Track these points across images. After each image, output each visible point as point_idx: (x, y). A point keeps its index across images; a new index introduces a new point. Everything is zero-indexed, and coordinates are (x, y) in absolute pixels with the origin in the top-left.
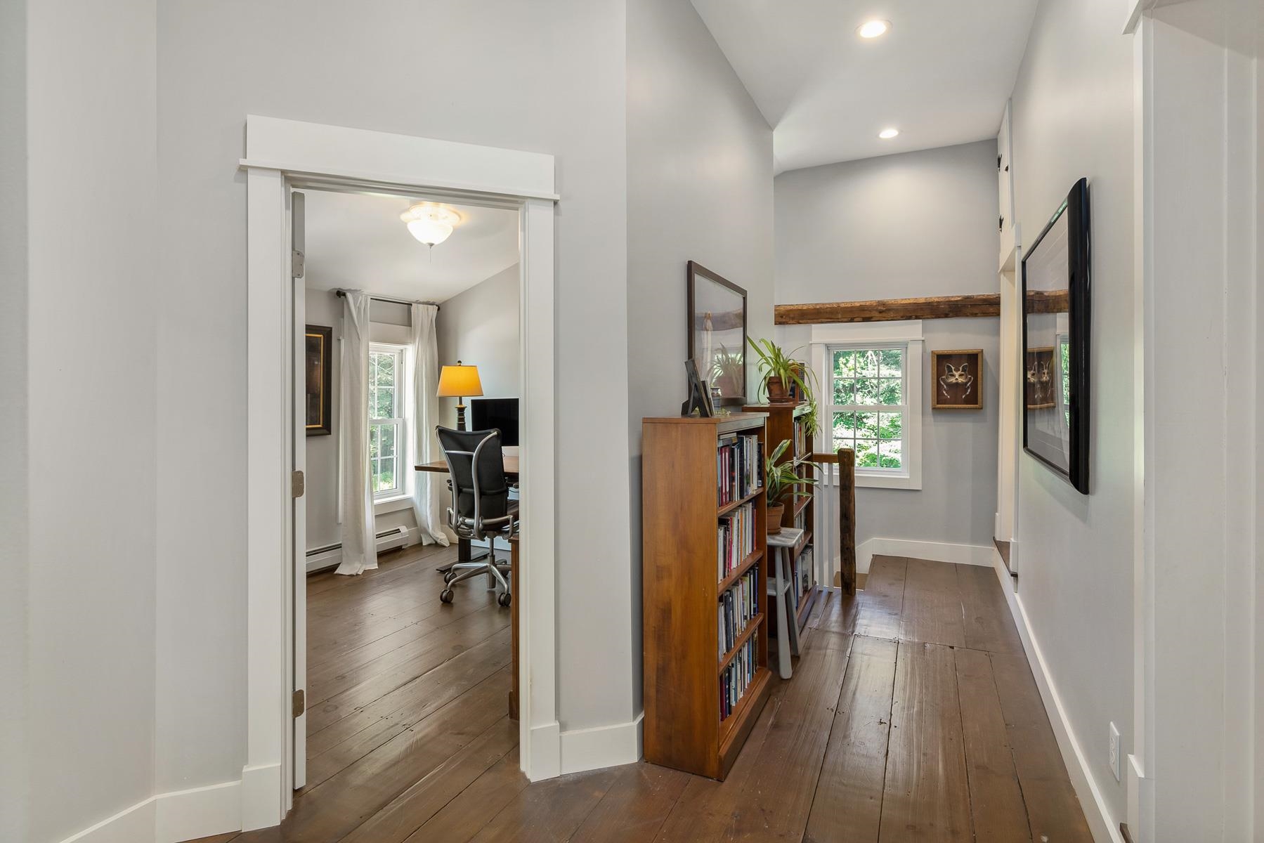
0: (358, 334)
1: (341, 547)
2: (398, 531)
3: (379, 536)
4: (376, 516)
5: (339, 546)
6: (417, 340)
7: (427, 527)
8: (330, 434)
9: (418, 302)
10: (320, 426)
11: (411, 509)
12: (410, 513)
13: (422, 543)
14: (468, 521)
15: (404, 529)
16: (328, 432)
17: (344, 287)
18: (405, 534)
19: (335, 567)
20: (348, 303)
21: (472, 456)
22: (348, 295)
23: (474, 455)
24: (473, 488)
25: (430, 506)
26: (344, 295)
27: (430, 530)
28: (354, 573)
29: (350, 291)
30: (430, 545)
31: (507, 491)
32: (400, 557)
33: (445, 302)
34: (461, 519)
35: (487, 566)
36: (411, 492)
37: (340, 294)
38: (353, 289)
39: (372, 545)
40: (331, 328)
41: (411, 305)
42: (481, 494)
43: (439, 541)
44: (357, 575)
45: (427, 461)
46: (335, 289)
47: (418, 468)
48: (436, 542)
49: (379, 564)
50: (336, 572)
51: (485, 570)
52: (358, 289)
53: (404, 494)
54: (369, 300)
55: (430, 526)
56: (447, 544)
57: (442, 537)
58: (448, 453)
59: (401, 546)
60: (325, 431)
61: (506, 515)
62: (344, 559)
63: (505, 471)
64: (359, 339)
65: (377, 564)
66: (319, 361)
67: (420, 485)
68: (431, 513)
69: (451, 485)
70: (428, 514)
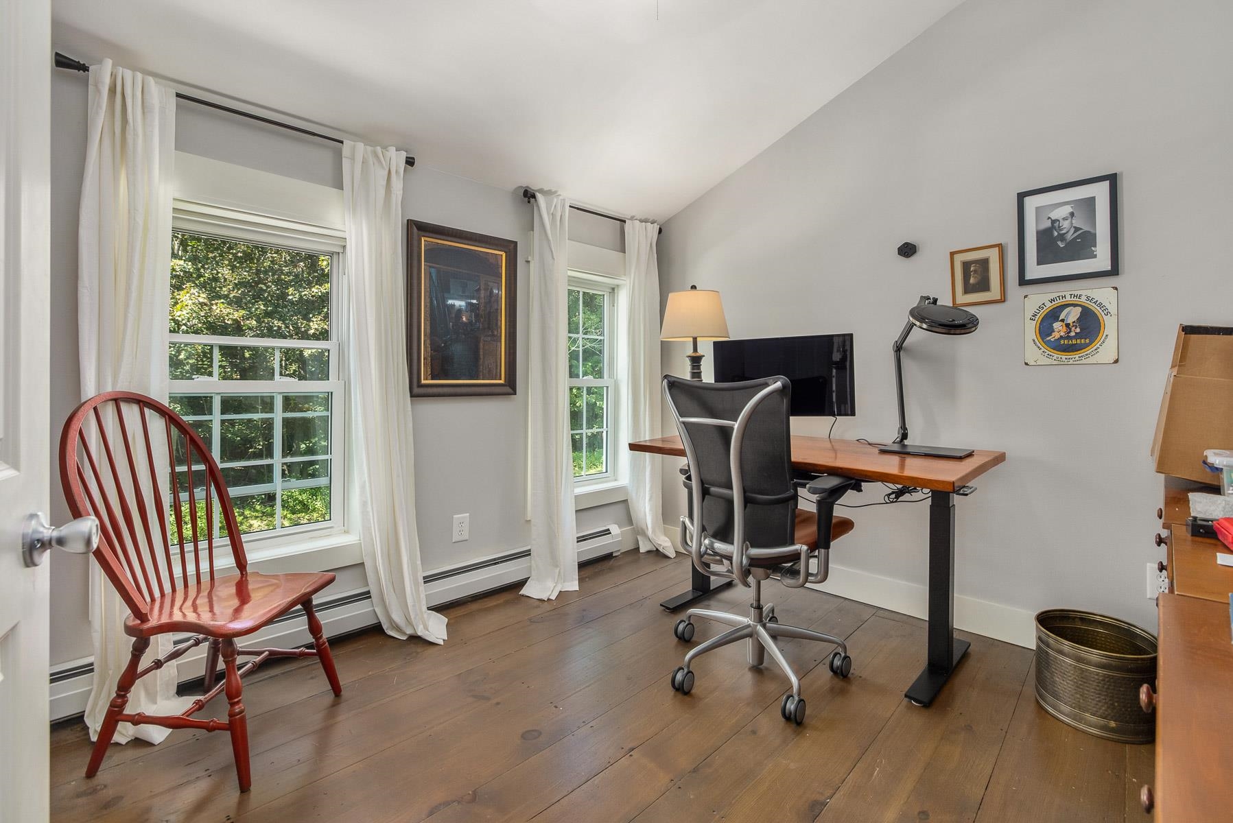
0: (552, 252)
1: (530, 554)
2: (607, 532)
3: (581, 539)
4: (576, 511)
5: (527, 554)
6: (633, 271)
7: (644, 527)
8: (516, 394)
9: (632, 218)
10: (502, 382)
11: (625, 501)
12: (622, 506)
13: (638, 549)
14: (720, 546)
15: (615, 529)
16: (510, 390)
17: (534, 186)
18: (617, 535)
19: (521, 584)
20: (538, 206)
21: (732, 428)
22: (538, 195)
23: (736, 427)
24: (731, 488)
25: (650, 500)
26: (534, 196)
27: (650, 532)
28: (545, 597)
29: (541, 191)
30: (649, 552)
31: (795, 497)
32: (611, 569)
33: (669, 221)
34: (707, 542)
35: (749, 626)
36: (624, 478)
37: (529, 195)
38: (545, 189)
39: (571, 553)
40: (515, 243)
41: (625, 222)
42: (747, 501)
43: (661, 550)
44: (549, 599)
45: (645, 437)
46: (521, 187)
47: (633, 447)
48: (657, 549)
49: (581, 580)
50: (522, 592)
51: (745, 631)
52: (553, 190)
53: (616, 480)
54: (567, 208)
55: (650, 526)
56: (672, 554)
57: (667, 544)
58: (684, 423)
59: (612, 553)
60: (508, 390)
61: (793, 543)
62: (533, 572)
63: (793, 459)
64: (553, 258)
65: (577, 582)
66: (499, 288)
67: (636, 469)
68: (651, 510)
69: (689, 478)
70: (646, 509)
